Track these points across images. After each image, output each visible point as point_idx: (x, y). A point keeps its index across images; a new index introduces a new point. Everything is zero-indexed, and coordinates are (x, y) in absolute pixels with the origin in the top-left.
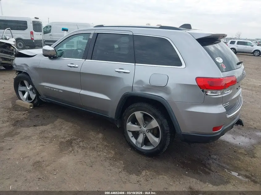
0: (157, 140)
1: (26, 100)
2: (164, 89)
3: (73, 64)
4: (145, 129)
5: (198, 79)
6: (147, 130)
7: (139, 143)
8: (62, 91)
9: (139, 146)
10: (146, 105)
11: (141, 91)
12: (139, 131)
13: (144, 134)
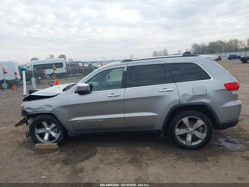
1: (48, 142)
2: (205, 96)
3: (114, 94)
5: (226, 85)
6: (194, 130)
7: (189, 142)
8: (102, 120)
9: (189, 144)
11: (188, 101)
12: (187, 133)
13: (192, 134)
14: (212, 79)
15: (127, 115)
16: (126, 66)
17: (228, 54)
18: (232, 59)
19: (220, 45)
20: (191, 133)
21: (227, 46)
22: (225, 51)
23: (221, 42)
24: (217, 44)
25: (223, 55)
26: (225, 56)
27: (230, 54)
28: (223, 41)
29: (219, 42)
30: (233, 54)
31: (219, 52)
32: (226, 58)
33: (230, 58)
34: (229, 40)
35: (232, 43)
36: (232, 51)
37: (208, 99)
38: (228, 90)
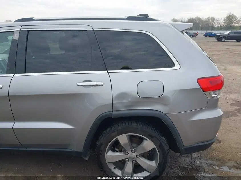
0: (153, 164)
2: (160, 99)
4: (134, 155)
5: (200, 80)
6: (137, 156)
10: (134, 125)
12: (126, 159)
13: (134, 161)
14: (177, 67)
15: (19, 125)
16: (18, 29)
17: (204, 32)
18: (208, 36)
19: (198, 22)
20: (133, 159)
21: (204, 23)
22: (202, 29)
23: (199, 19)
24: (195, 20)
25: (199, 32)
26: (201, 33)
27: (206, 31)
28: (201, 18)
29: (198, 18)
30: (209, 31)
31: (196, 29)
32: (202, 35)
33: (206, 35)
34: (207, 18)
35: (209, 21)
36: (208, 28)
37: (166, 105)
38: (204, 90)
